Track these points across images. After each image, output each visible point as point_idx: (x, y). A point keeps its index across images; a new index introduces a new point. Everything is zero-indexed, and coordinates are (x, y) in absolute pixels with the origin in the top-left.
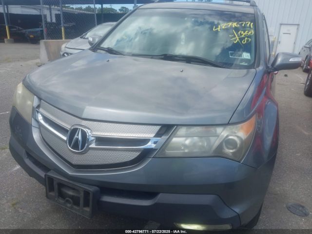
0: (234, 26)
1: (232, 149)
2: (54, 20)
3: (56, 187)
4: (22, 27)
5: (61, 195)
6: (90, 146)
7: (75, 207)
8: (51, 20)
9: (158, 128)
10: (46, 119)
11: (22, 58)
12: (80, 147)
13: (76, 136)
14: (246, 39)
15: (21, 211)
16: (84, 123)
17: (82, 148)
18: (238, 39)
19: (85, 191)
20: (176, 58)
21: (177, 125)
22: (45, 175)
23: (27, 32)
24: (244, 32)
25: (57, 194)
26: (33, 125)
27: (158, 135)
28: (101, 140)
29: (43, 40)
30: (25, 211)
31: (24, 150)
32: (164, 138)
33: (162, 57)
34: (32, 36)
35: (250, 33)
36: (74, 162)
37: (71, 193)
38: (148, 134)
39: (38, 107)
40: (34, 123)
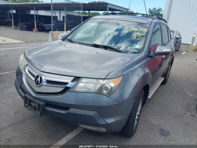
0: (135, 30)
1: (106, 91)
2: (62, 20)
3: (28, 101)
4: (43, 23)
5: (30, 105)
6: (43, 84)
7: (35, 111)
8: (60, 20)
9: (73, 78)
10: (29, 71)
11: (39, 41)
12: (39, 84)
13: (38, 79)
14: (140, 37)
15: (18, 115)
16: (42, 73)
17: (40, 84)
18: (135, 38)
19: (38, 104)
20: (100, 46)
21: (82, 77)
22: (24, 96)
23: (46, 26)
24: (140, 34)
25: (28, 105)
26: (23, 73)
27: (73, 81)
28: (48, 82)
29: (51, 32)
30: (20, 116)
31: (19, 85)
32: (75, 82)
33: (93, 45)
34: (48, 28)
35: (143, 34)
36: (36, 91)
37: (33, 104)
38: (68, 80)
39: (27, 65)
40: (24, 73)
